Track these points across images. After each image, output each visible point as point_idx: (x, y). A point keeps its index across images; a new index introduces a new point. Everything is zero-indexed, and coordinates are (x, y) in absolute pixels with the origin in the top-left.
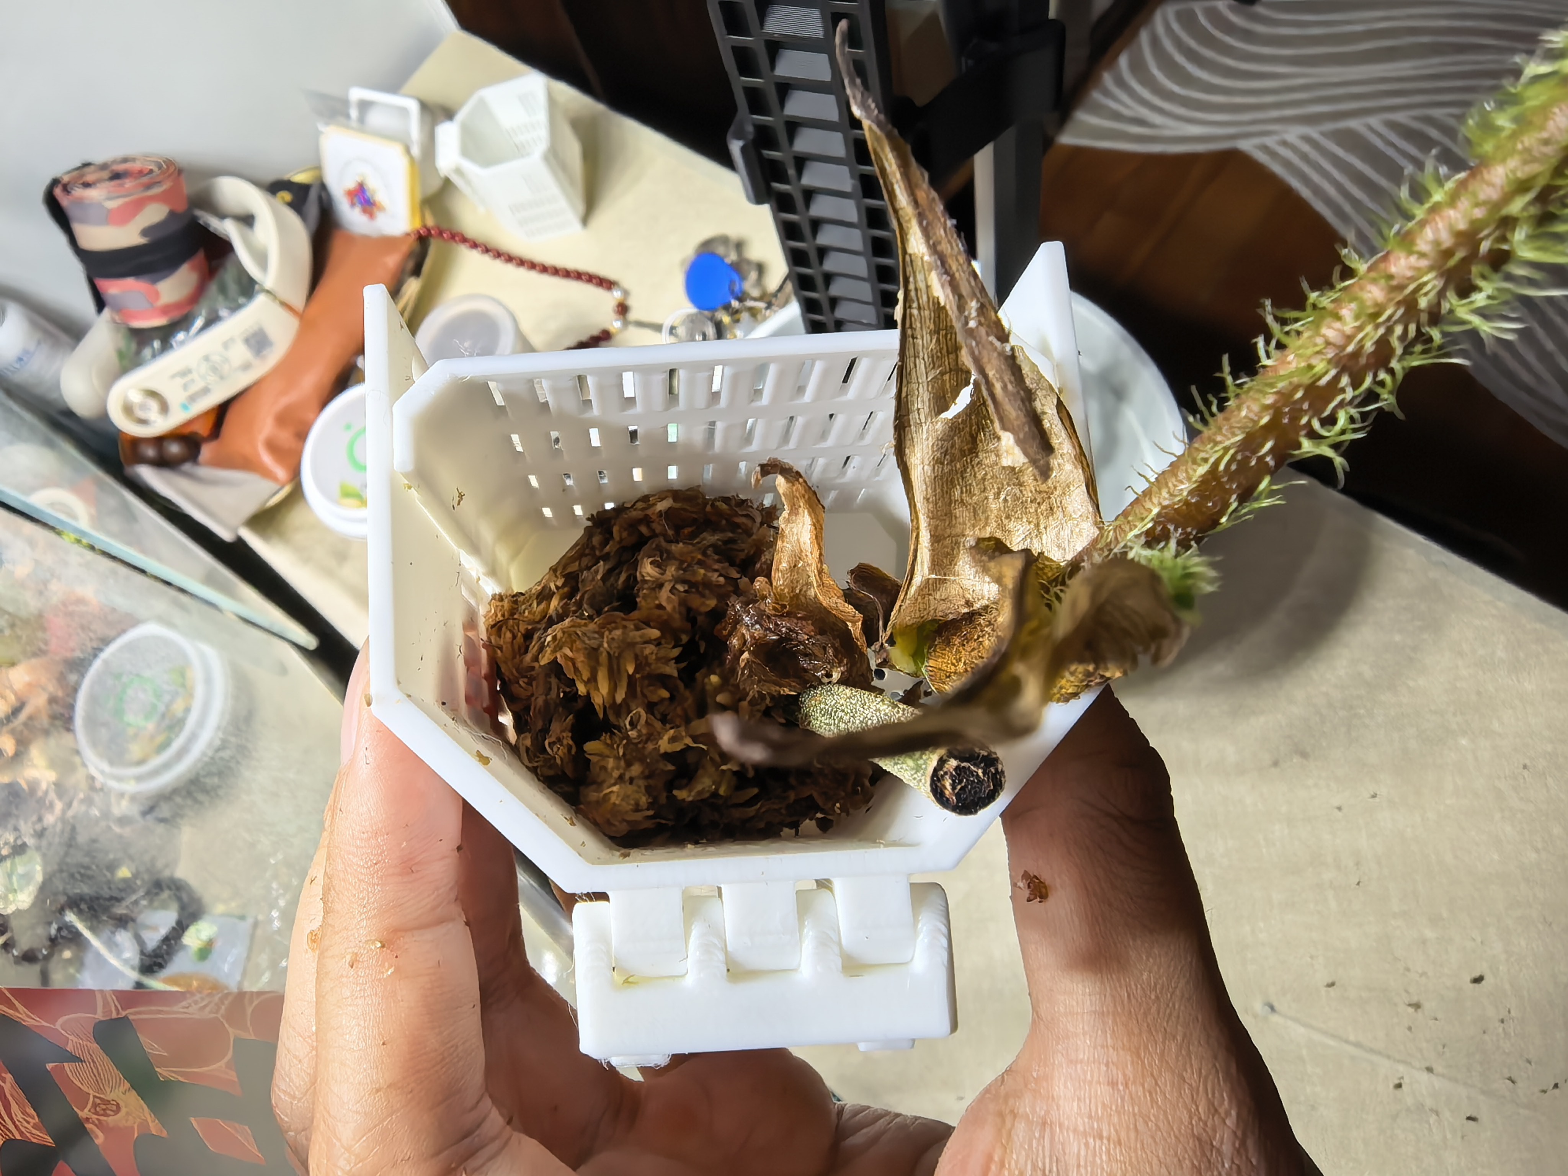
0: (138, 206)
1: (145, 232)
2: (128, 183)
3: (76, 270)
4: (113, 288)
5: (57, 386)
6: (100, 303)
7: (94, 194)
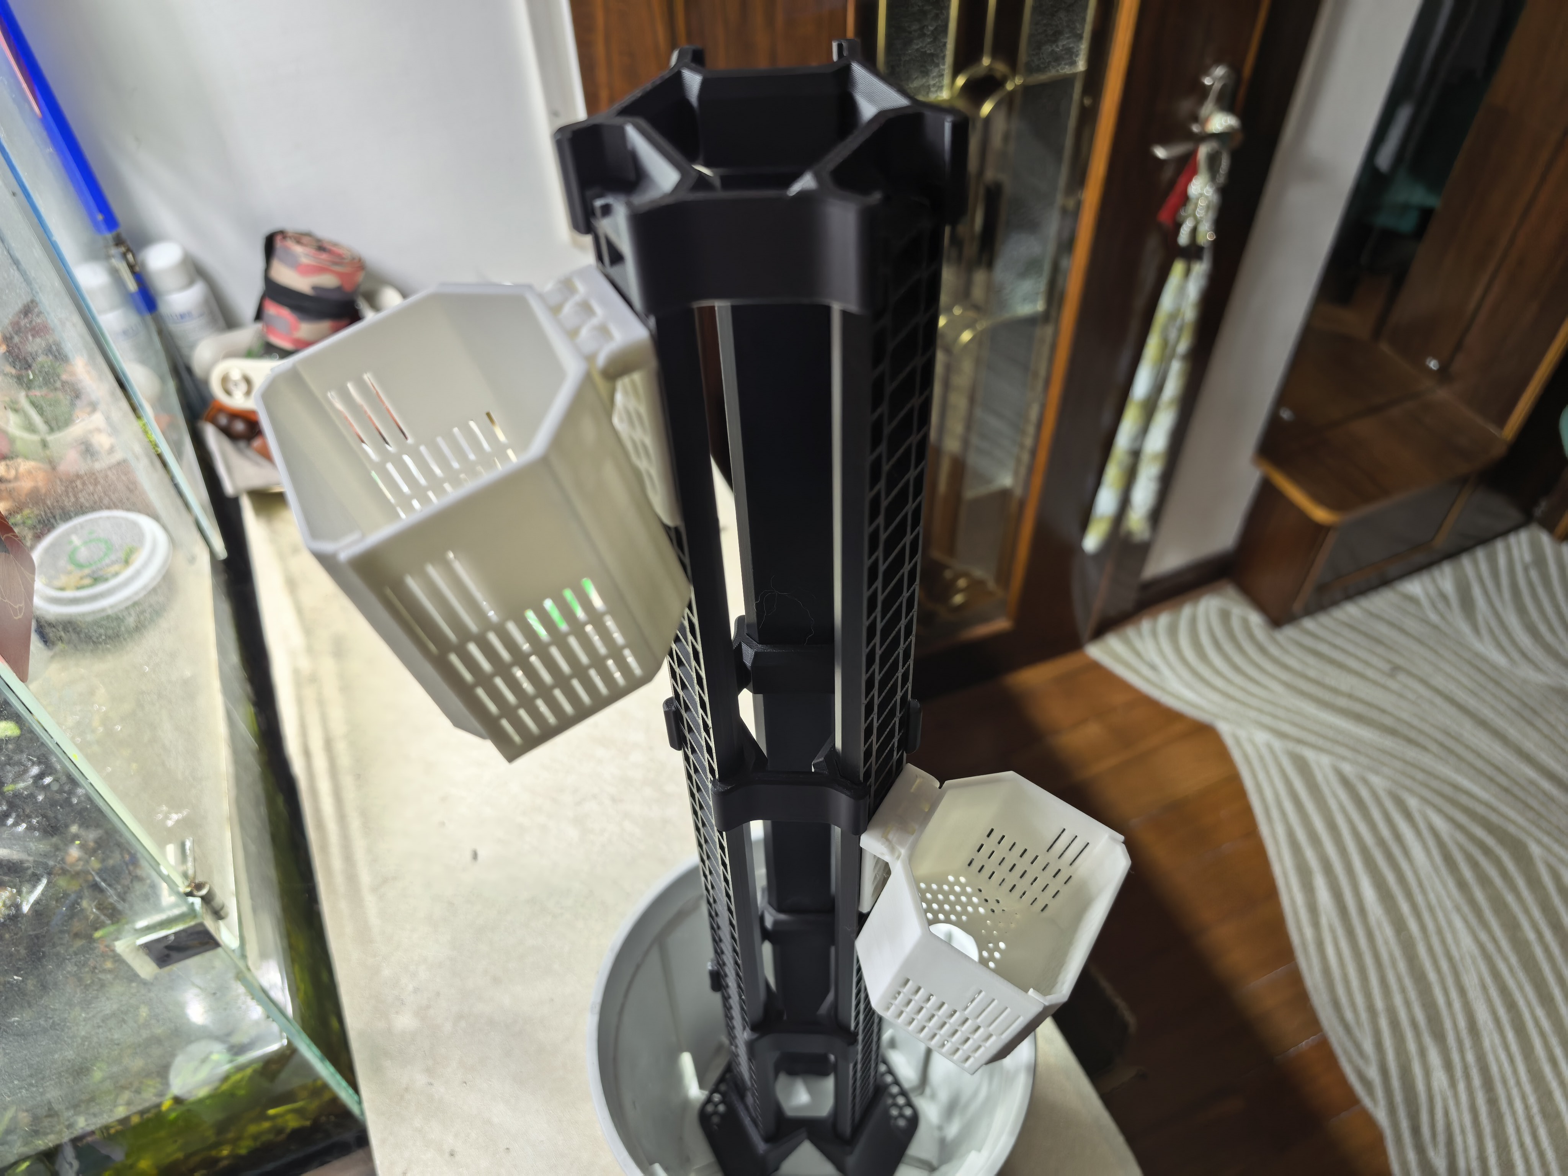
0: (320, 270)
1: (315, 288)
2: (324, 256)
3: (257, 287)
4: (273, 310)
5: (192, 347)
6: (259, 316)
7: (298, 249)
